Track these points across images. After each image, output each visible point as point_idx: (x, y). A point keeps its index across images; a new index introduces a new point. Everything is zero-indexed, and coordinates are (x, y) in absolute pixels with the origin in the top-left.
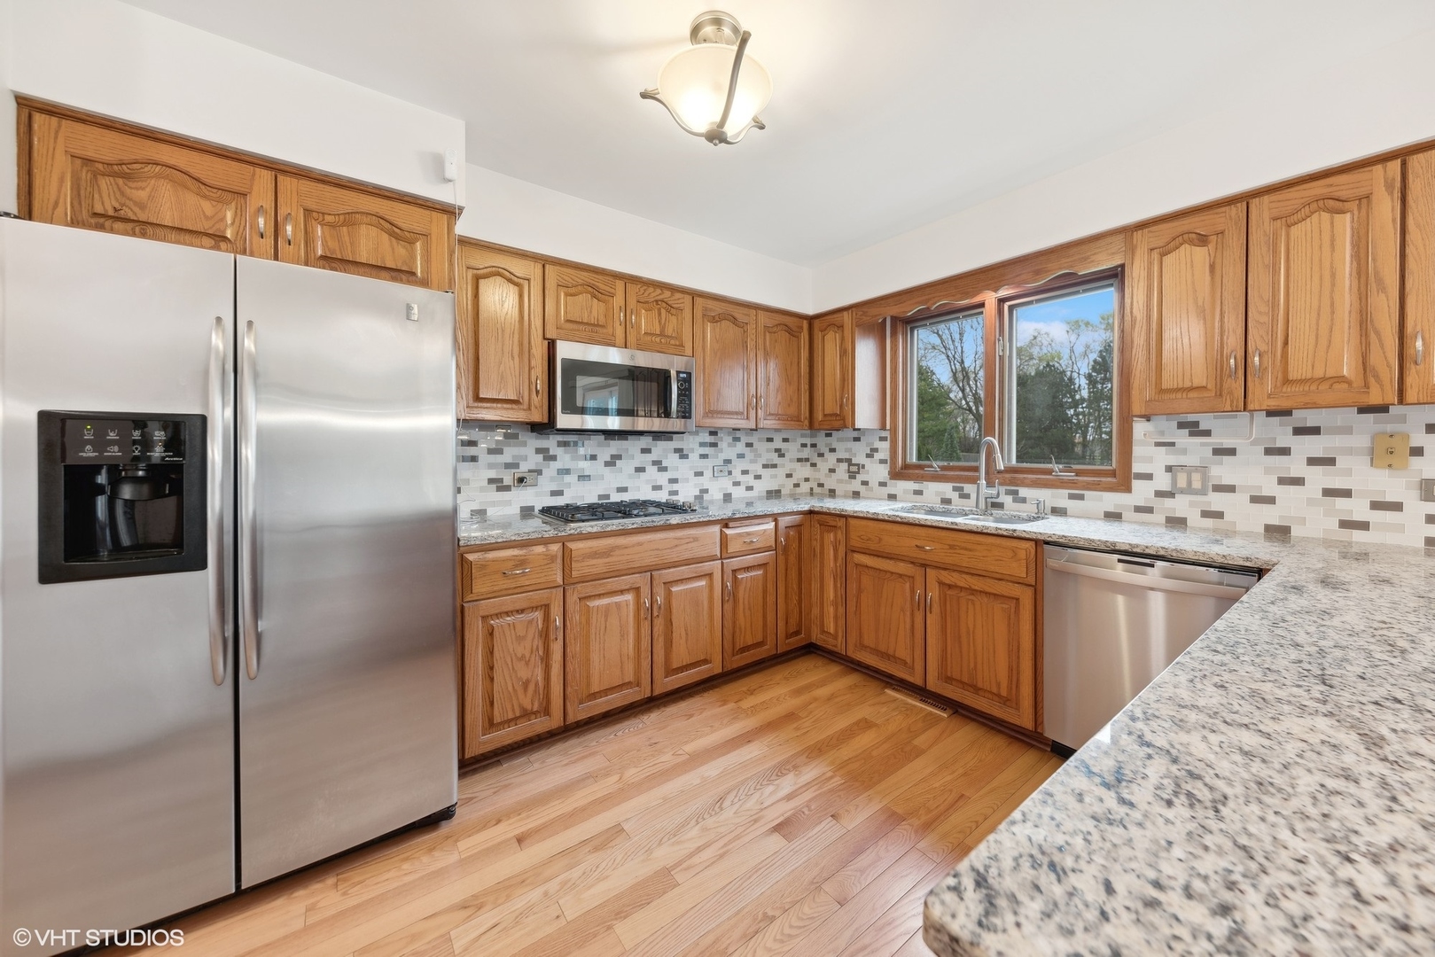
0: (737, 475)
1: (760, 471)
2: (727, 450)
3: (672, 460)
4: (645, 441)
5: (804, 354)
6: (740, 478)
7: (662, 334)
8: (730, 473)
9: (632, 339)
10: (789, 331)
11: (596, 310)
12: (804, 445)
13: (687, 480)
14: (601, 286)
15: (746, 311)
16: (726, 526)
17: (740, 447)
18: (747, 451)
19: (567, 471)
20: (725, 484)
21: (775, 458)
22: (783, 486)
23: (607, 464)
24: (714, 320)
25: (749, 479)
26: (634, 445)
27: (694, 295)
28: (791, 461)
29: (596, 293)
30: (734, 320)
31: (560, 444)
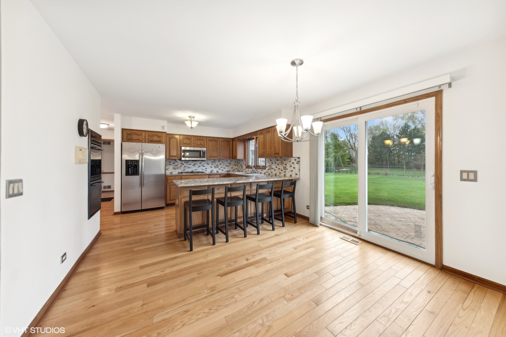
0: (220, 167)
1: (225, 167)
2: (217, 163)
3: (206, 165)
4: (200, 162)
5: (231, 145)
6: (220, 168)
7: (200, 144)
8: (218, 167)
9: (195, 145)
10: (227, 141)
11: (189, 141)
12: (235, 162)
13: (209, 168)
14: (189, 138)
15: (218, 139)
16: (210, 175)
17: (220, 163)
18: (222, 163)
19: (186, 167)
20: (217, 169)
21: (228, 165)
22: (231, 170)
23: (193, 165)
24: (211, 141)
25: (223, 168)
26: (198, 163)
27: (206, 137)
28: (232, 165)
29: (188, 139)
30: (215, 141)
31: (184, 162)
